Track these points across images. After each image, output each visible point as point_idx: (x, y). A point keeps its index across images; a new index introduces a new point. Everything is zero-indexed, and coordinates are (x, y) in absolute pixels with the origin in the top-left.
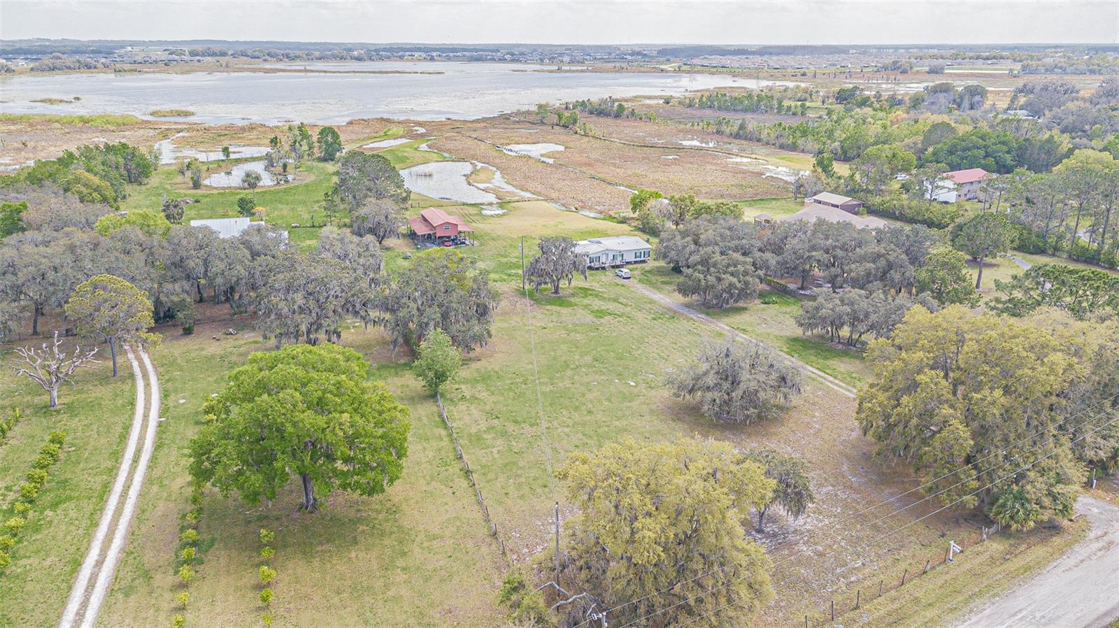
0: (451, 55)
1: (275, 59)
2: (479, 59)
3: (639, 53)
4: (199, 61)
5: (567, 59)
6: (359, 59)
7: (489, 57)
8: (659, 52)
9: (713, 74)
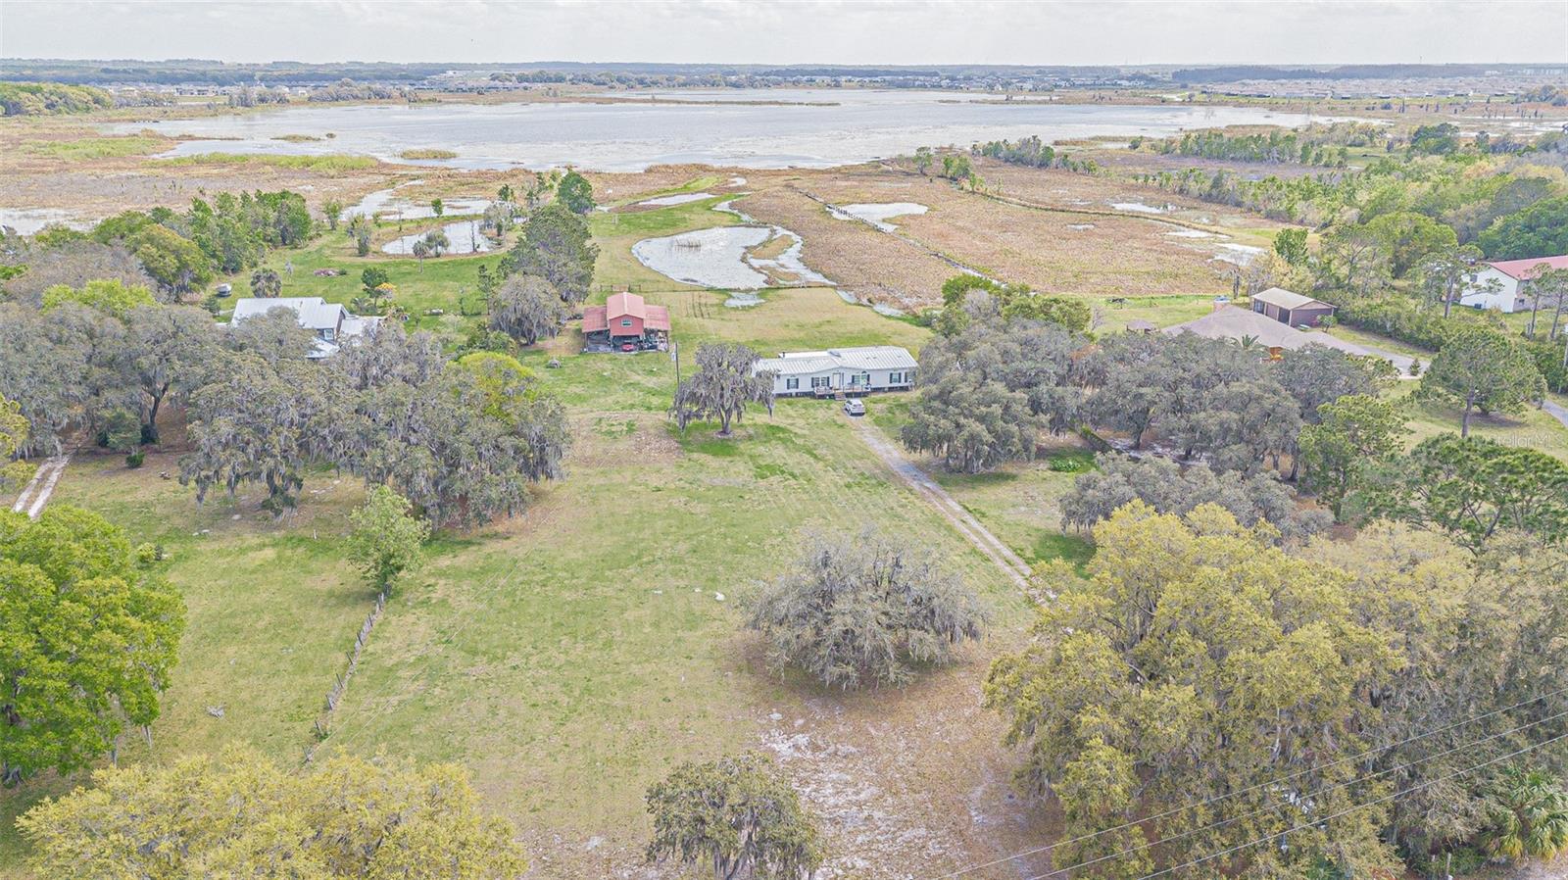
0: (867, 79)
1: (625, 86)
2: (904, 86)
3: (1142, 77)
4: (525, 88)
5: (1028, 85)
6: (736, 86)
7: (917, 83)
8: (1175, 75)
9: (1240, 105)
